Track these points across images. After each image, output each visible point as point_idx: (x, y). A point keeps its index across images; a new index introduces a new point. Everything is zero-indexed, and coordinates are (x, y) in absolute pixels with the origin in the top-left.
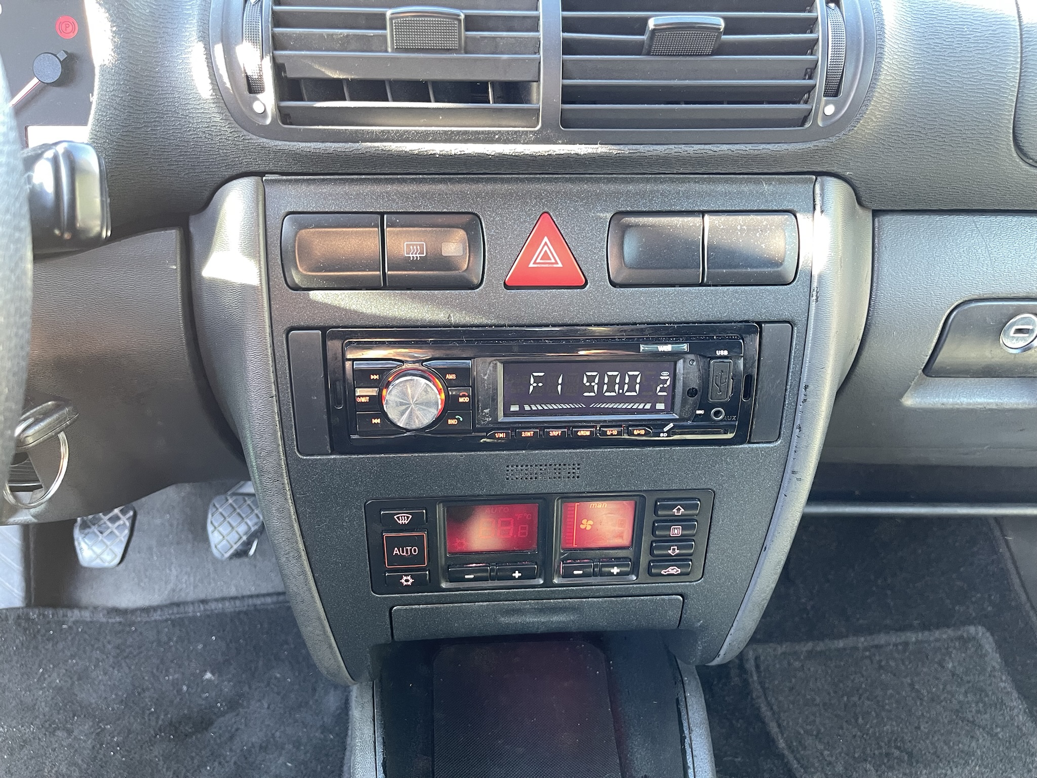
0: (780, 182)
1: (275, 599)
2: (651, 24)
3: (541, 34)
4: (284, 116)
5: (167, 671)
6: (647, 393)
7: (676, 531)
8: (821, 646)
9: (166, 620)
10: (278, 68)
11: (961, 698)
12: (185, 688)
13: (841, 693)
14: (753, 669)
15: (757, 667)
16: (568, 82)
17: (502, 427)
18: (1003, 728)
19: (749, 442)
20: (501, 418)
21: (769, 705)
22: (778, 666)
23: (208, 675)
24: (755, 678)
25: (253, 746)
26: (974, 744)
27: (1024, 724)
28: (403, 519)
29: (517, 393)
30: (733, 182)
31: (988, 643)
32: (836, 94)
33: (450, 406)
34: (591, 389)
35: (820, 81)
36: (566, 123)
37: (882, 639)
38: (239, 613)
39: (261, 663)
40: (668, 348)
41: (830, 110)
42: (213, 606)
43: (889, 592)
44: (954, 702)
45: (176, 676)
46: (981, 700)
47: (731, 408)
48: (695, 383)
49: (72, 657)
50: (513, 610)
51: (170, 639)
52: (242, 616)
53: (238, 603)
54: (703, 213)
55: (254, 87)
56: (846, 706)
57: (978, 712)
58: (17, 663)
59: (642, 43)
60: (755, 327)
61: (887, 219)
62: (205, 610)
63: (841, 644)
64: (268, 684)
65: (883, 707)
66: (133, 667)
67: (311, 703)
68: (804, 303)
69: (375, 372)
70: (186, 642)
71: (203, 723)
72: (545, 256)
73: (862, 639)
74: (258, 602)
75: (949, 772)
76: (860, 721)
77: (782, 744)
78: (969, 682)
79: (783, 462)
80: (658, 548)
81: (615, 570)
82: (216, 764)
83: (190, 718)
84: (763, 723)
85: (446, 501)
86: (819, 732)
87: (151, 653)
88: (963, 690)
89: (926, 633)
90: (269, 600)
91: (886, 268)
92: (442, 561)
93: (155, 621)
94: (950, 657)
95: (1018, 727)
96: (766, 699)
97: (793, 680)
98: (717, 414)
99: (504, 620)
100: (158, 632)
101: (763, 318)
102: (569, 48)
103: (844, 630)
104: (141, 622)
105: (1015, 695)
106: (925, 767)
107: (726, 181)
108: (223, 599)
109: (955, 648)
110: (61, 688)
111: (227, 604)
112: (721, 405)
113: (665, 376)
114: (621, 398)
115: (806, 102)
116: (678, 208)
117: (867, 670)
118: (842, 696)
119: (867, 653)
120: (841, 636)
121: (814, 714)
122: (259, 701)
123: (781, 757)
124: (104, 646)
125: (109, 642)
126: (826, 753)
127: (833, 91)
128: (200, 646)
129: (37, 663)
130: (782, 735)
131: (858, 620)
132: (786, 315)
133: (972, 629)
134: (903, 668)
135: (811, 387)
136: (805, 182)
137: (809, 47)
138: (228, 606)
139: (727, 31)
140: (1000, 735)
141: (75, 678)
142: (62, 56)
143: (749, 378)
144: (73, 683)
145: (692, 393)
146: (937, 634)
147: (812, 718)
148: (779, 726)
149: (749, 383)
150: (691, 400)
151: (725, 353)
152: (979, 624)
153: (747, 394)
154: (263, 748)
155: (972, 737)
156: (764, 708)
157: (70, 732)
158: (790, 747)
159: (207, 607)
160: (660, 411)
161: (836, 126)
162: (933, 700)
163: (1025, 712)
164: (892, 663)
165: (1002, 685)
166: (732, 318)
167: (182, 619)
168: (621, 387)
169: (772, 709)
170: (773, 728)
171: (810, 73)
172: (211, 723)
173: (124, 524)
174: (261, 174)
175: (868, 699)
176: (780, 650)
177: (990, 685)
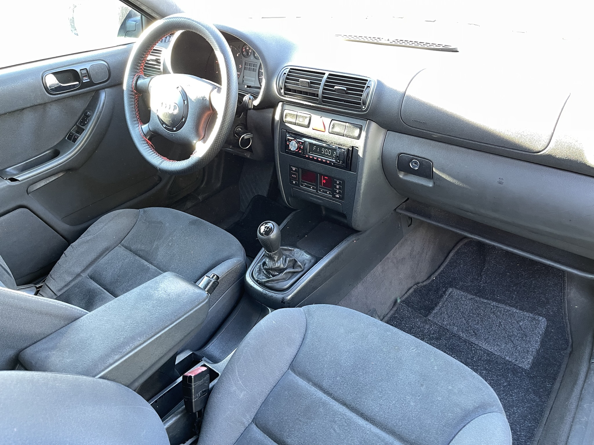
0: (361, 120)
2: (335, 87)
4: (285, 93)
6: (332, 155)
14: (448, 294)
15: (450, 294)
16: (323, 95)
19: (351, 171)
20: (308, 153)
22: (457, 297)
24: (446, 296)
27: (532, 352)
28: (294, 169)
30: (353, 118)
31: (543, 324)
34: (323, 152)
35: (362, 102)
36: (323, 102)
37: (501, 305)
41: (364, 107)
46: (522, 338)
54: (346, 123)
55: (281, 89)
59: (334, 90)
63: (485, 301)
73: (494, 303)
89: (521, 311)
92: (300, 181)
103: (490, 297)
105: (539, 344)
112: (342, 160)
113: (335, 153)
115: (360, 105)
119: (492, 307)
127: (364, 104)
132: (357, 146)
133: (541, 318)
136: (365, 120)
139: (347, 90)
145: (338, 157)
146: (525, 313)
152: (546, 318)
160: (333, 159)
161: (365, 110)
163: (537, 349)
164: (499, 313)
165: (537, 339)
168: (328, 153)
169: (443, 305)
171: (361, 100)
174: (283, 102)
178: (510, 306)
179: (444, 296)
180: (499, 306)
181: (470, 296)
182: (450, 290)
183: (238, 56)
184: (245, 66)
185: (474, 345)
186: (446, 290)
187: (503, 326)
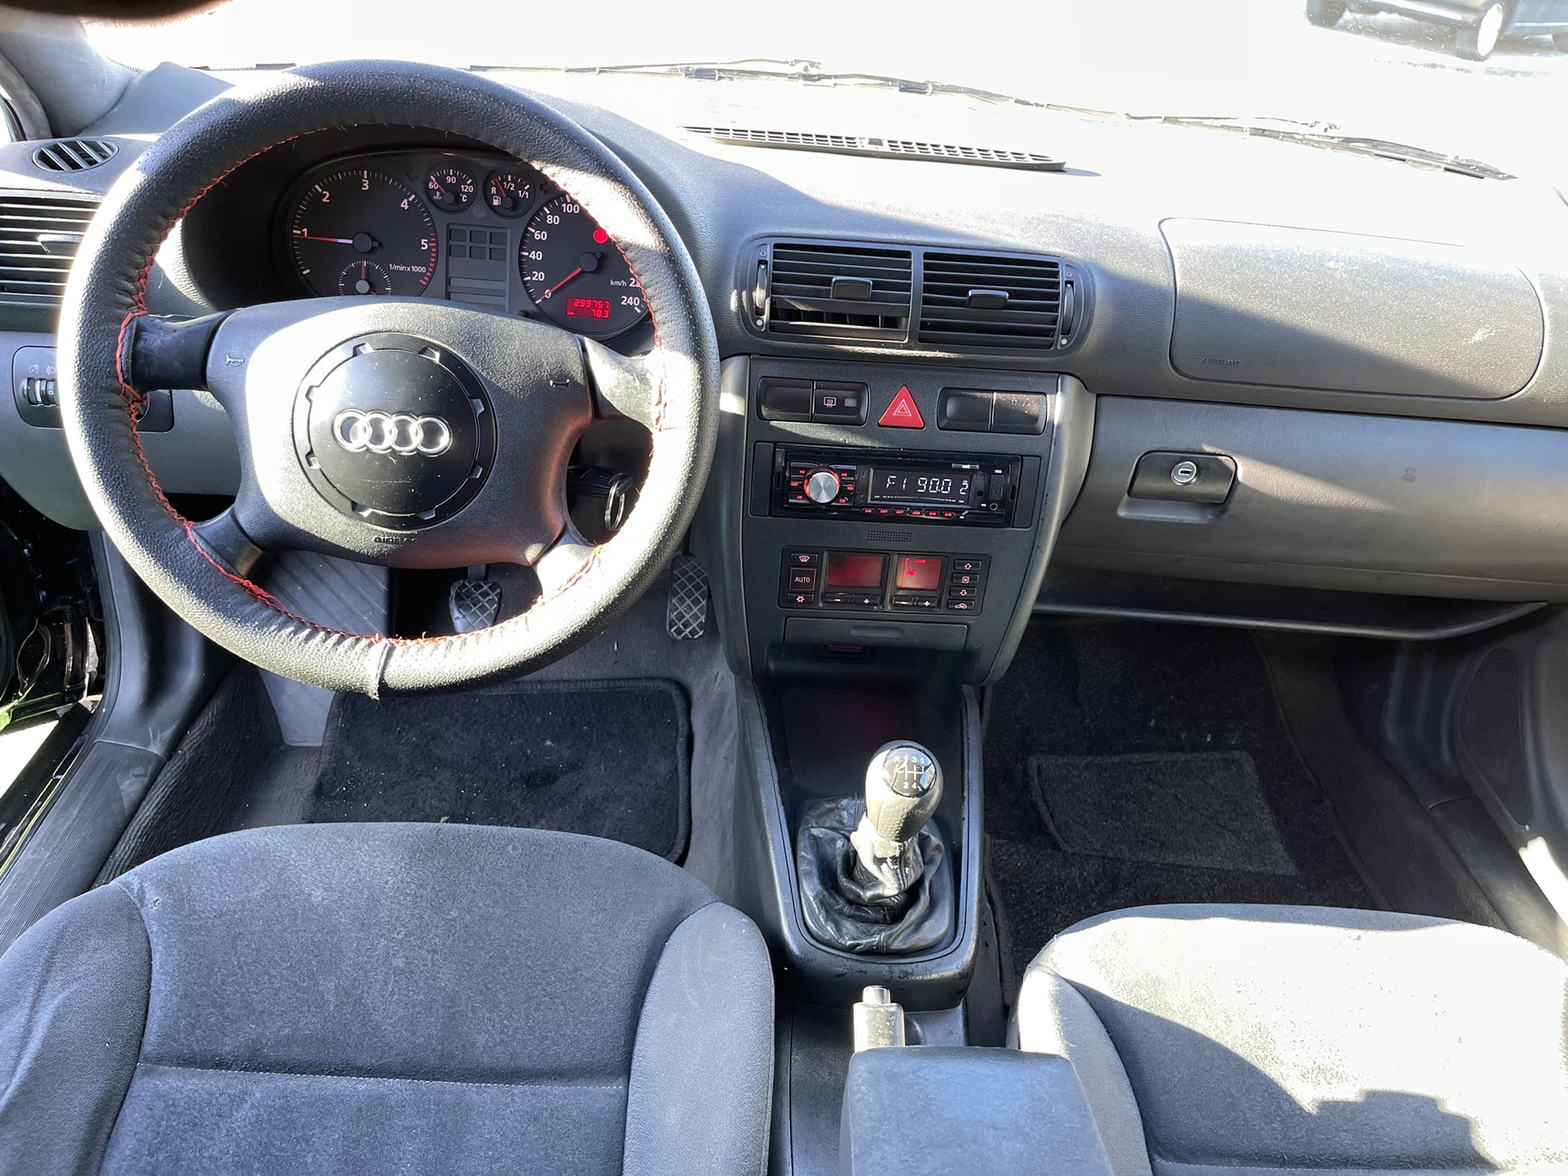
0: (1039, 376)
1: (606, 684)
2: (970, 293)
3: (912, 293)
4: (771, 327)
5: (511, 736)
6: (954, 493)
7: (966, 580)
8: (1099, 760)
9: (507, 695)
10: (772, 304)
11: (1217, 808)
12: (529, 751)
13: (1110, 797)
14: (1035, 775)
15: (1039, 773)
16: (923, 319)
17: (869, 506)
18: (1249, 833)
19: (1013, 527)
20: (869, 501)
21: (1046, 802)
22: (1057, 773)
23: (549, 743)
24: (1036, 781)
25: (596, 797)
26: (1221, 842)
27: (1270, 833)
28: (804, 559)
29: (879, 488)
30: (1011, 375)
31: (1249, 767)
32: (1068, 333)
33: (843, 492)
34: (922, 488)
35: (1058, 326)
36: (921, 340)
37: (1153, 757)
38: (573, 694)
39: (595, 736)
40: (968, 467)
41: (1064, 342)
42: (549, 686)
43: (1166, 718)
44: (1211, 810)
45: (520, 741)
46: (1235, 811)
47: (1002, 503)
48: (982, 489)
49: (426, 720)
50: (862, 627)
51: (511, 712)
52: (575, 696)
53: (572, 686)
54: (993, 391)
55: (759, 312)
56: (1113, 806)
57: (1230, 819)
58: (378, 720)
59: (964, 301)
60: (1018, 459)
61: (1103, 399)
62: (542, 690)
63: (1116, 759)
64: (603, 752)
65: (1146, 810)
66: (480, 732)
67: (644, 768)
68: (1048, 446)
69: (802, 469)
70: (526, 715)
71: (550, 778)
72: (903, 410)
73: (1137, 756)
74: (591, 685)
75: (1194, 858)
76: (1124, 818)
77: (1052, 828)
78: (1226, 796)
79: (1032, 540)
80: (955, 591)
81: (927, 604)
82: (567, 807)
83: (537, 774)
84: (1038, 813)
85: (831, 550)
86: (1086, 822)
87: (495, 722)
88: (1220, 801)
89: (1195, 754)
90: (600, 684)
91: (1101, 429)
92: (822, 589)
93: (497, 695)
94: (1213, 775)
95: (1263, 833)
96: (1044, 797)
97: (1070, 786)
98: (994, 507)
99: (853, 633)
100: (501, 706)
101: (1023, 453)
102: (926, 301)
103: (1121, 747)
104: (483, 696)
105: (1267, 810)
106: (1173, 853)
107: (1007, 374)
108: (558, 681)
109: (1219, 768)
110: (418, 745)
111: (562, 686)
112: (996, 502)
113: (965, 483)
114: (939, 494)
115: (1052, 336)
116: (979, 387)
117: (1137, 781)
118: (1112, 800)
119: (1139, 768)
120: (1117, 753)
121: (1085, 811)
122: (596, 765)
123: (1050, 835)
124: (453, 714)
125: (457, 711)
126: (1088, 836)
127: (1066, 332)
128: (539, 720)
129: (395, 723)
130: (1054, 822)
131: (1135, 740)
132: (1037, 452)
133: (1237, 754)
134: (1169, 780)
135: (1050, 495)
136: (1053, 377)
137: (1055, 308)
138: (563, 688)
139: (1009, 298)
140: (1246, 839)
141: (430, 737)
142: (599, 255)
143: (1014, 487)
144: (428, 742)
145: (980, 493)
146: (1205, 755)
147: (1082, 813)
148: (1052, 817)
149: (1014, 491)
150: (979, 498)
151: (1000, 472)
152: (1243, 749)
153: (1012, 497)
154: (606, 799)
155: (1221, 837)
156: (1040, 803)
157: (433, 778)
158: (1059, 830)
159: (544, 687)
160: (961, 504)
161: (1067, 350)
162: (1192, 808)
163: (1273, 823)
164: (1160, 777)
165: (1258, 801)
166: (1006, 452)
167: (521, 695)
168: (940, 488)
169: (1048, 805)
170: (1047, 818)
171: (1054, 322)
172: (556, 778)
173: (493, 599)
174: (749, 355)
175: (1134, 803)
176: (1061, 761)
177: (1246, 799)
178: (1169, 750)
179: (1032, 783)
180: (1149, 759)
181: (1084, 761)
182: (1034, 762)
183: (406, 207)
184: (451, 243)
185: (1185, 870)
186: (1025, 766)
187: (1185, 801)
